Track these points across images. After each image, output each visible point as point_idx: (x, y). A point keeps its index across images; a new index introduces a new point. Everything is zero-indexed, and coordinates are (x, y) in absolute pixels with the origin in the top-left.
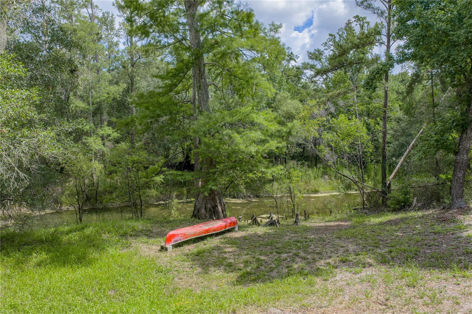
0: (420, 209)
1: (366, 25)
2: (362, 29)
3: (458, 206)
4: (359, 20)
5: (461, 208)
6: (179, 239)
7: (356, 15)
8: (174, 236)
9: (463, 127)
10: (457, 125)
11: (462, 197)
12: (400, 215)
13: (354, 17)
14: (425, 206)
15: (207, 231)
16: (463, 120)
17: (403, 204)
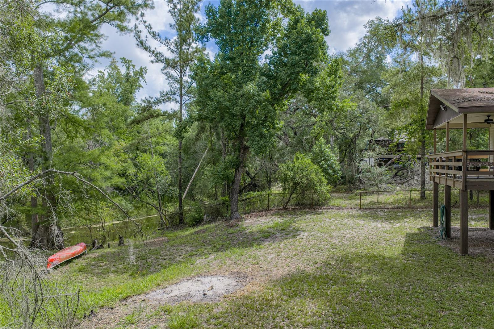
0: (210, 222)
1: (131, 67)
2: (128, 70)
3: (235, 217)
4: (126, 62)
5: (237, 218)
6: (57, 263)
7: (122, 57)
8: (52, 260)
9: (237, 166)
10: (234, 165)
11: (237, 211)
12: (200, 228)
13: (121, 59)
14: (214, 220)
15: (74, 254)
16: (237, 161)
17: (198, 220)
